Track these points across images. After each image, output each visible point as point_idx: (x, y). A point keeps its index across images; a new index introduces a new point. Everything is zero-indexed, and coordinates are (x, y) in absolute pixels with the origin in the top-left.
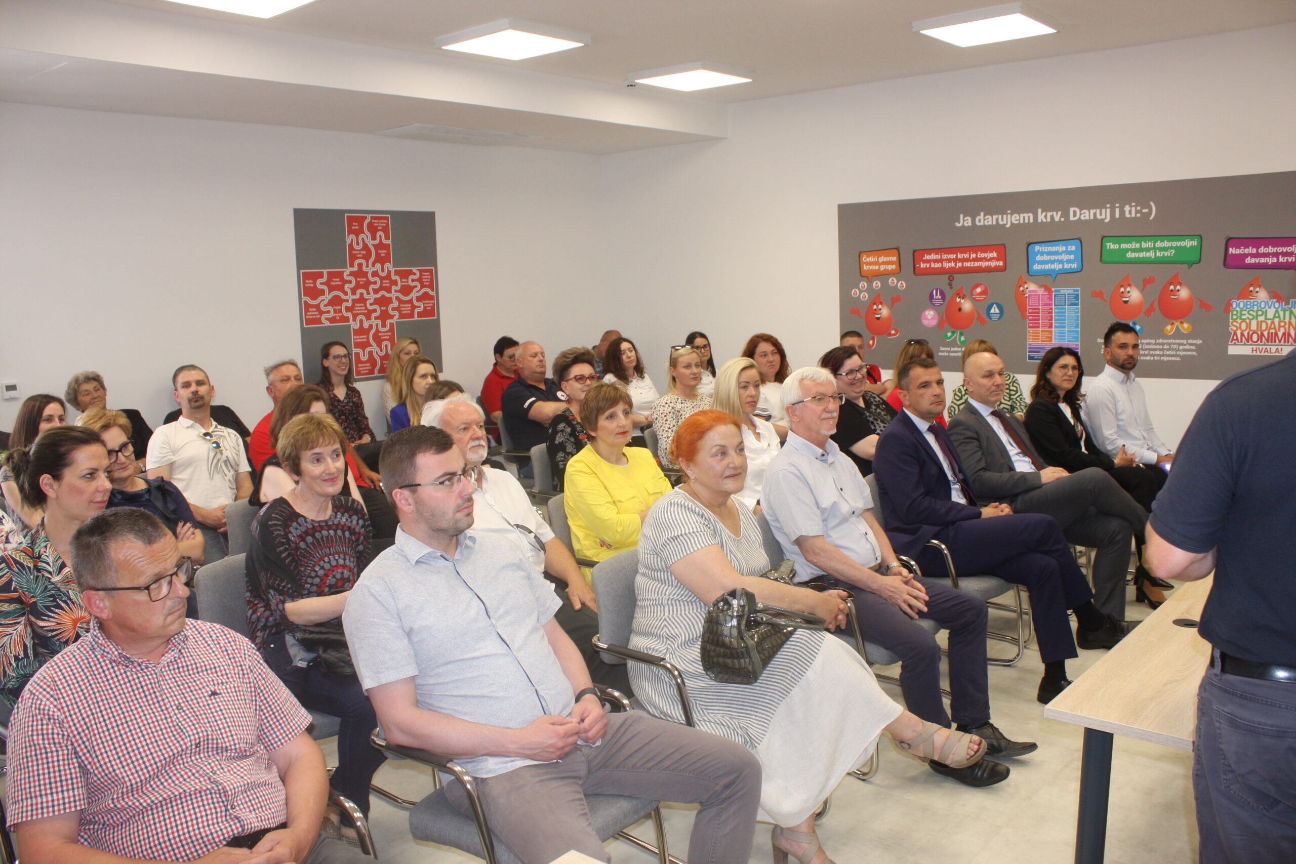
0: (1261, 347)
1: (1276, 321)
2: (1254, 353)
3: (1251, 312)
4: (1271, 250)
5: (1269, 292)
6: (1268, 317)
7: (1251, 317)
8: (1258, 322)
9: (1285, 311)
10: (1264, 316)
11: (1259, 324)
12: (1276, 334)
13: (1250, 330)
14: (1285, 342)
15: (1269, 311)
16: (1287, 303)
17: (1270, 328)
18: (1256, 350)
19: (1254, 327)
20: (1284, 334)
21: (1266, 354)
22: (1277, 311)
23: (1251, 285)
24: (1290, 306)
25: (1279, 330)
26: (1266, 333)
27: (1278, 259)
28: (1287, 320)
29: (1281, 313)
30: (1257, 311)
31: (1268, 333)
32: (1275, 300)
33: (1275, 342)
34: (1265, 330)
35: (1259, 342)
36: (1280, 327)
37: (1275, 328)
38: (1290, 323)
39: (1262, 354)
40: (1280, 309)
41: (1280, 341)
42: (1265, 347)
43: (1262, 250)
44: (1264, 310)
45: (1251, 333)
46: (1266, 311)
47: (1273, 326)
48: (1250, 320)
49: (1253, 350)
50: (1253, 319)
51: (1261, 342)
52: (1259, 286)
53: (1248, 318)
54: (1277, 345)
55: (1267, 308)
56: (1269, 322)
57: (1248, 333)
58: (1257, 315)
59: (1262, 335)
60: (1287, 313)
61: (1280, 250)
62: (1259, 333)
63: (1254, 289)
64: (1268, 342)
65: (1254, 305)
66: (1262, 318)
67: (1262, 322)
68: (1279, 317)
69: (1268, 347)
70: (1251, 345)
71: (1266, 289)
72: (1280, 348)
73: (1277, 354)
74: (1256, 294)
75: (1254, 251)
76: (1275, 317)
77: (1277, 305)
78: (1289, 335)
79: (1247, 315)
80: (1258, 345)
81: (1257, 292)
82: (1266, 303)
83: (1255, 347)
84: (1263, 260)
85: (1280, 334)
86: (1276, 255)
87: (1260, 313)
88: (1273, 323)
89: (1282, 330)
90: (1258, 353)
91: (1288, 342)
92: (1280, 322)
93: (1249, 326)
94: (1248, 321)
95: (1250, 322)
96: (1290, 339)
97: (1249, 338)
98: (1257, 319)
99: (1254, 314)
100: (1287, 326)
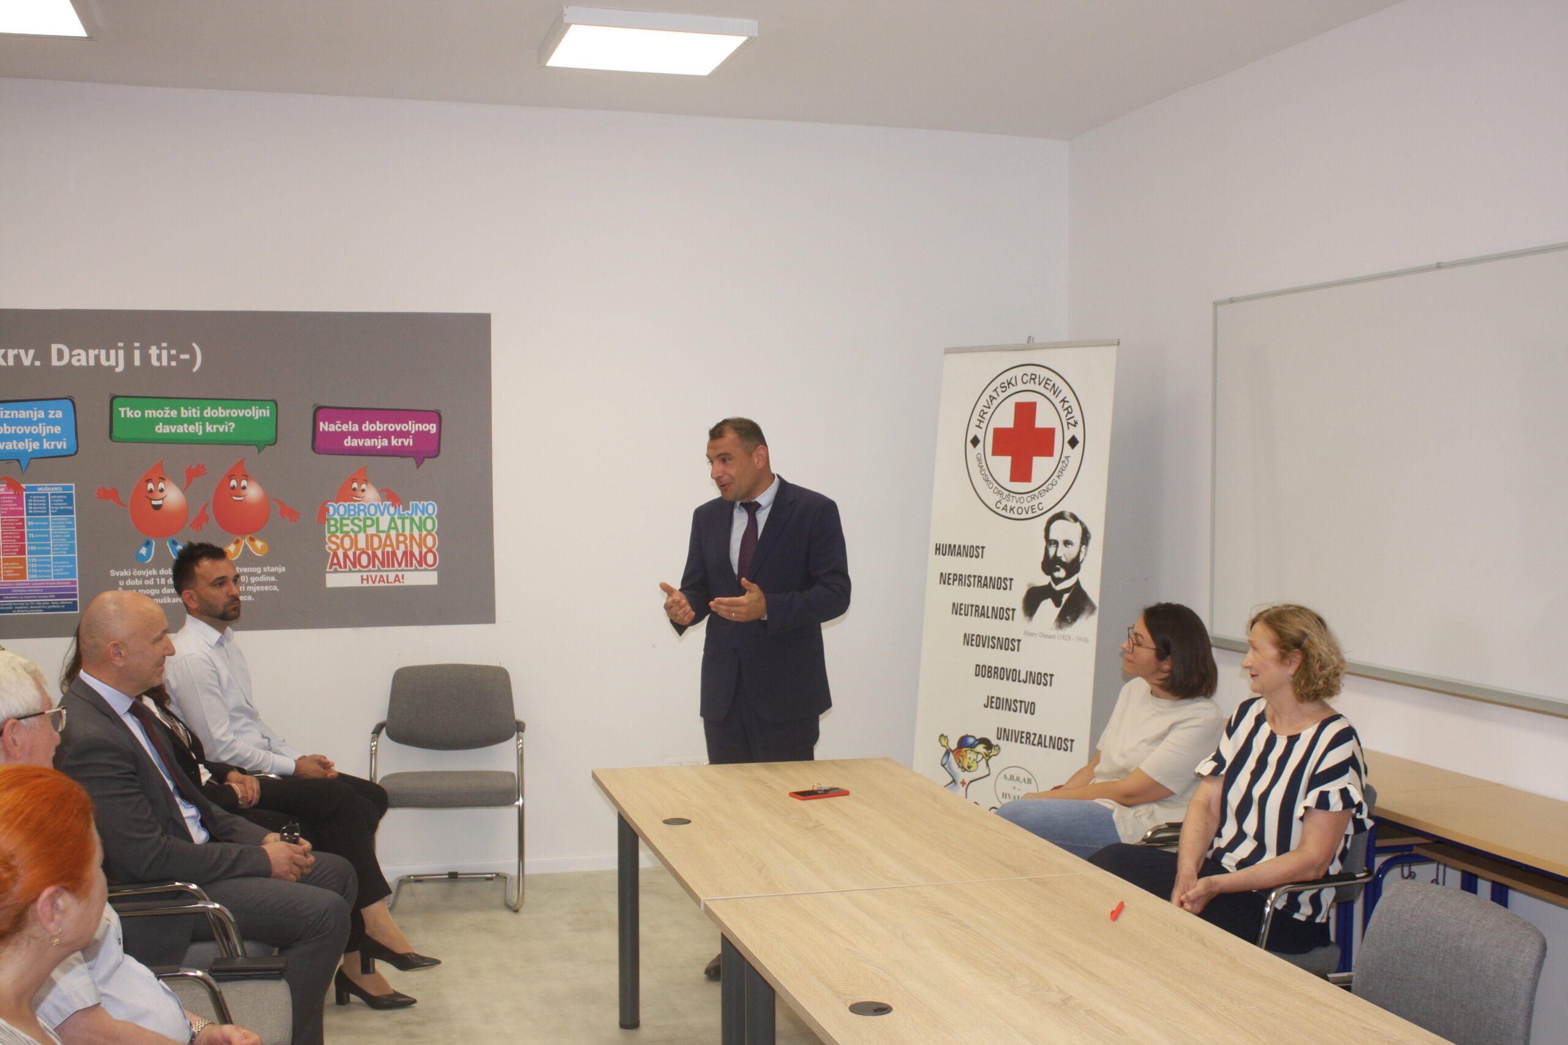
0: (373, 574)
1: (393, 533)
2: (365, 584)
3: (356, 521)
4: (379, 427)
5: (380, 491)
6: (381, 528)
7: (356, 529)
8: (367, 536)
9: (403, 519)
10: (375, 526)
11: (369, 539)
12: (394, 554)
13: (357, 549)
14: (407, 566)
15: (381, 518)
16: (406, 508)
17: (386, 545)
18: (367, 580)
19: (362, 544)
20: (405, 553)
21: (382, 584)
22: (393, 520)
23: (354, 480)
24: (410, 512)
25: (398, 548)
26: (379, 553)
27: (390, 442)
28: (407, 533)
29: (399, 522)
30: (365, 519)
31: (383, 553)
32: (389, 503)
33: (393, 566)
34: (378, 548)
35: (371, 567)
36: (398, 542)
37: (391, 545)
38: (412, 537)
39: (376, 584)
40: (396, 516)
41: (400, 564)
42: (379, 574)
43: (367, 427)
44: (374, 518)
45: (358, 553)
46: (378, 519)
47: (388, 543)
48: (356, 534)
49: (362, 580)
50: (360, 531)
51: (374, 566)
52: (366, 481)
53: (352, 530)
54: (397, 570)
55: (378, 514)
56: (383, 536)
57: (354, 553)
58: (365, 526)
59: (375, 555)
60: (407, 522)
61: (392, 427)
62: (370, 552)
63: (360, 486)
64: (383, 566)
65: (359, 510)
66: (372, 531)
67: (372, 536)
68: (396, 528)
69: (384, 574)
70: (360, 571)
71: (376, 486)
72: (400, 574)
73: (397, 584)
74: (362, 494)
75: (356, 428)
76: (390, 528)
77: (392, 510)
78: (412, 554)
79: (351, 526)
80: (370, 571)
81: (363, 491)
82: (377, 507)
83: (365, 575)
84: (369, 443)
85: (399, 554)
86: (387, 435)
87: (369, 522)
88: (388, 537)
89: (402, 547)
90: (371, 584)
91: (411, 566)
92: (398, 536)
93: (354, 542)
94: (352, 534)
95: (356, 537)
96: (414, 561)
97: (356, 562)
98: (365, 532)
99: (361, 524)
100: (408, 542)
